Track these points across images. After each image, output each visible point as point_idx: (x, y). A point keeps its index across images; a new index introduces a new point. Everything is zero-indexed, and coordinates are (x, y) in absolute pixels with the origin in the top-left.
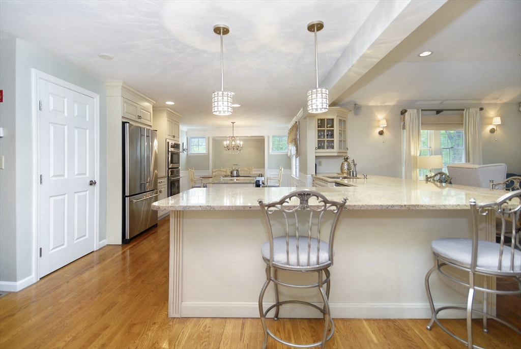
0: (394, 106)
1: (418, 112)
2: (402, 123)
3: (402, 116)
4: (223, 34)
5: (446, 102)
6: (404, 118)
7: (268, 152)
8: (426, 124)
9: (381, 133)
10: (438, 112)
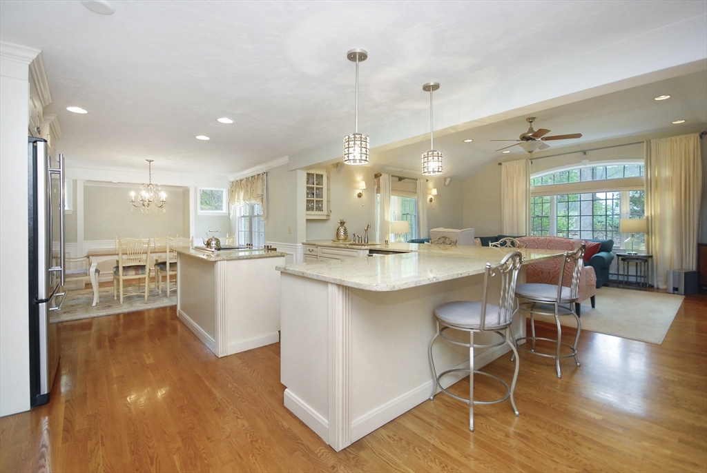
0: (370, 168)
1: (389, 177)
2: (376, 187)
3: (376, 180)
4: (359, 61)
5: (405, 171)
6: (379, 181)
7: (196, 212)
8: (395, 190)
9: (360, 195)
10: (400, 179)
